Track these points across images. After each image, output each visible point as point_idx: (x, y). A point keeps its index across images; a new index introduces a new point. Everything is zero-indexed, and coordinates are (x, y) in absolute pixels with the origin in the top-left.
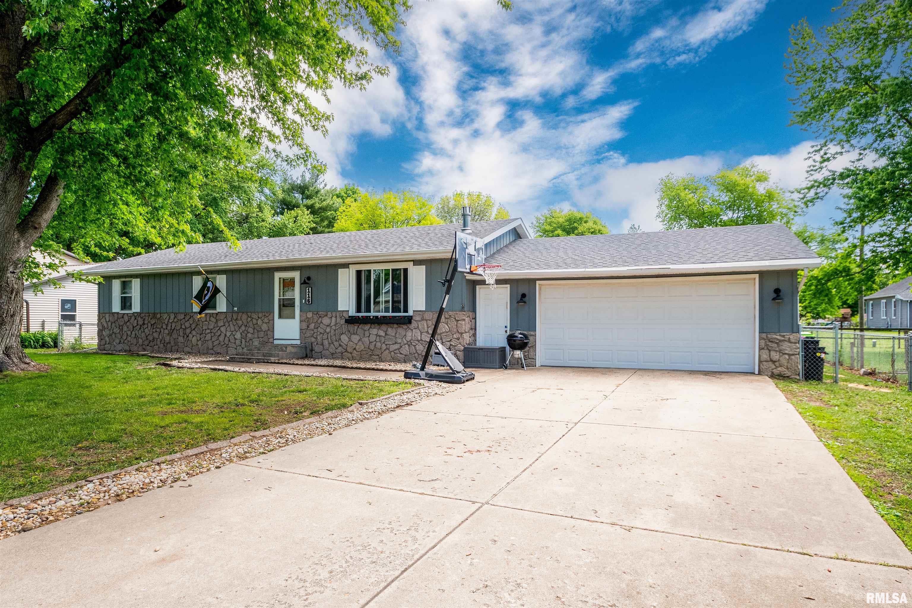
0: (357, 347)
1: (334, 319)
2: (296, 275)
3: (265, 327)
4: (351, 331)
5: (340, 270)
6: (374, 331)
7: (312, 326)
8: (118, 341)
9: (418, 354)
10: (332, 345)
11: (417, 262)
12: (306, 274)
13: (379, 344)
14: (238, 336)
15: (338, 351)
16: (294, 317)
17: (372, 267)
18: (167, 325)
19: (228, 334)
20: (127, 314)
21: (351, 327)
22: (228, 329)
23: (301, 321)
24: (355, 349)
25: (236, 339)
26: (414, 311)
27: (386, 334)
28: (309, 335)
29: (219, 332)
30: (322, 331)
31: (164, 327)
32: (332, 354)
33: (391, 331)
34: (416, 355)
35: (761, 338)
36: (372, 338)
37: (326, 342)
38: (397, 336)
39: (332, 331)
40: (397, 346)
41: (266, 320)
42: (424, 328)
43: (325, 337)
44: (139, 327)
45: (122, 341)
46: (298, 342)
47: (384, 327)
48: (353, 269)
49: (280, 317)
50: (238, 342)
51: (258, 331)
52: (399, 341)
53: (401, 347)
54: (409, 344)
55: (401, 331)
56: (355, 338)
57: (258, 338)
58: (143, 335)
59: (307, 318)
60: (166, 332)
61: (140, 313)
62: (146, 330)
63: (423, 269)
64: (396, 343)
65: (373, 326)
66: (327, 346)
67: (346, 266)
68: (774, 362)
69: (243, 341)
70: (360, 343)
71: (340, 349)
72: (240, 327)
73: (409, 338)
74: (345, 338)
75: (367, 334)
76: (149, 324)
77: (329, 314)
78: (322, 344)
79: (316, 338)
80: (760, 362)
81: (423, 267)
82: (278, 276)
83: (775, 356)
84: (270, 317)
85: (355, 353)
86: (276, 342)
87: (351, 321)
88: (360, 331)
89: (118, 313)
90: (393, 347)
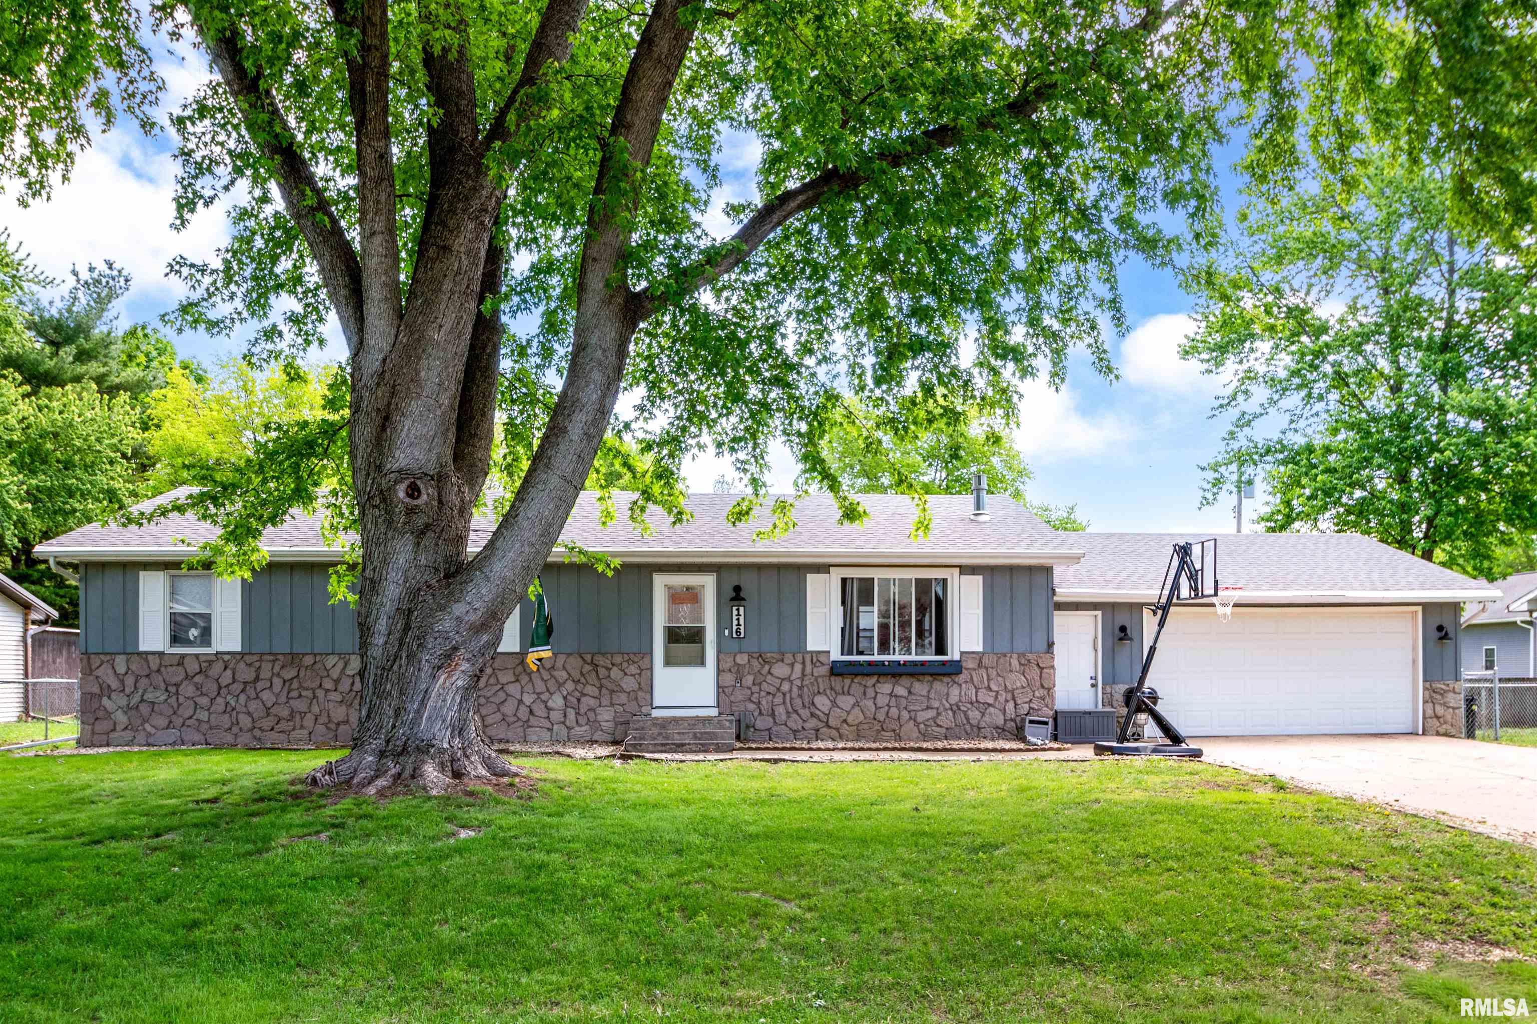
0: (850, 719)
1: (798, 667)
2: (708, 582)
3: (629, 683)
4: (838, 688)
5: (811, 578)
6: (886, 687)
7: (749, 680)
8: (162, 722)
9: (972, 726)
10: (795, 716)
11: (966, 570)
12: (733, 580)
13: (894, 712)
14: (557, 702)
15: (808, 725)
16: (702, 663)
17: (877, 574)
18: (337, 681)
19: (528, 699)
20: (197, 656)
21: (837, 682)
22: (529, 688)
23: (719, 671)
24: (845, 721)
25: (549, 709)
26: (962, 653)
27: (910, 692)
28: (740, 697)
29: (502, 695)
30: (772, 690)
31: (328, 684)
32: (795, 732)
33: (920, 688)
34: (968, 727)
35: (1425, 689)
36: (882, 700)
37: (780, 710)
38: (932, 695)
39: (795, 689)
40: (931, 714)
41: (633, 669)
42: (982, 682)
43: (779, 699)
44: (237, 687)
45: (178, 721)
46: (714, 712)
47: (905, 681)
48: (836, 575)
49: (668, 662)
50: (556, 716)
51: (612, 692)
52: (936, 704)
53: (939, 714)
54: (955, 709)
55: (939, 686)
56: (846, 702)
57: (612, 705)
58: (253, 706)
59: (736, 664)
60: (335, 696)
61: (242, 654)
62: (266, 696)
63: (977, 581)
64: (928, 708)
65: (882, 679)
66: (784, 717)
67: (823, 568)
68: (1438, 717)
69: (571, 713)
70: (857, 709)
71: (812, 723)
72: (560, 685)
73: (954, 699)
74: (822, 703)
75: (870, 692)
76: (277, 682)
77: (789, 658)
78: (773, 715)
79: (759, 703)
80: (1424, 718)
81: (979, 579)
82: (661, 583)
83: (1440, 710)
84: (644, 664)
85: (845, 730)
86: (656, 713)
87: (837, 670)
88: (856, 689)
89: (161, 654)
90: (923, 716)
